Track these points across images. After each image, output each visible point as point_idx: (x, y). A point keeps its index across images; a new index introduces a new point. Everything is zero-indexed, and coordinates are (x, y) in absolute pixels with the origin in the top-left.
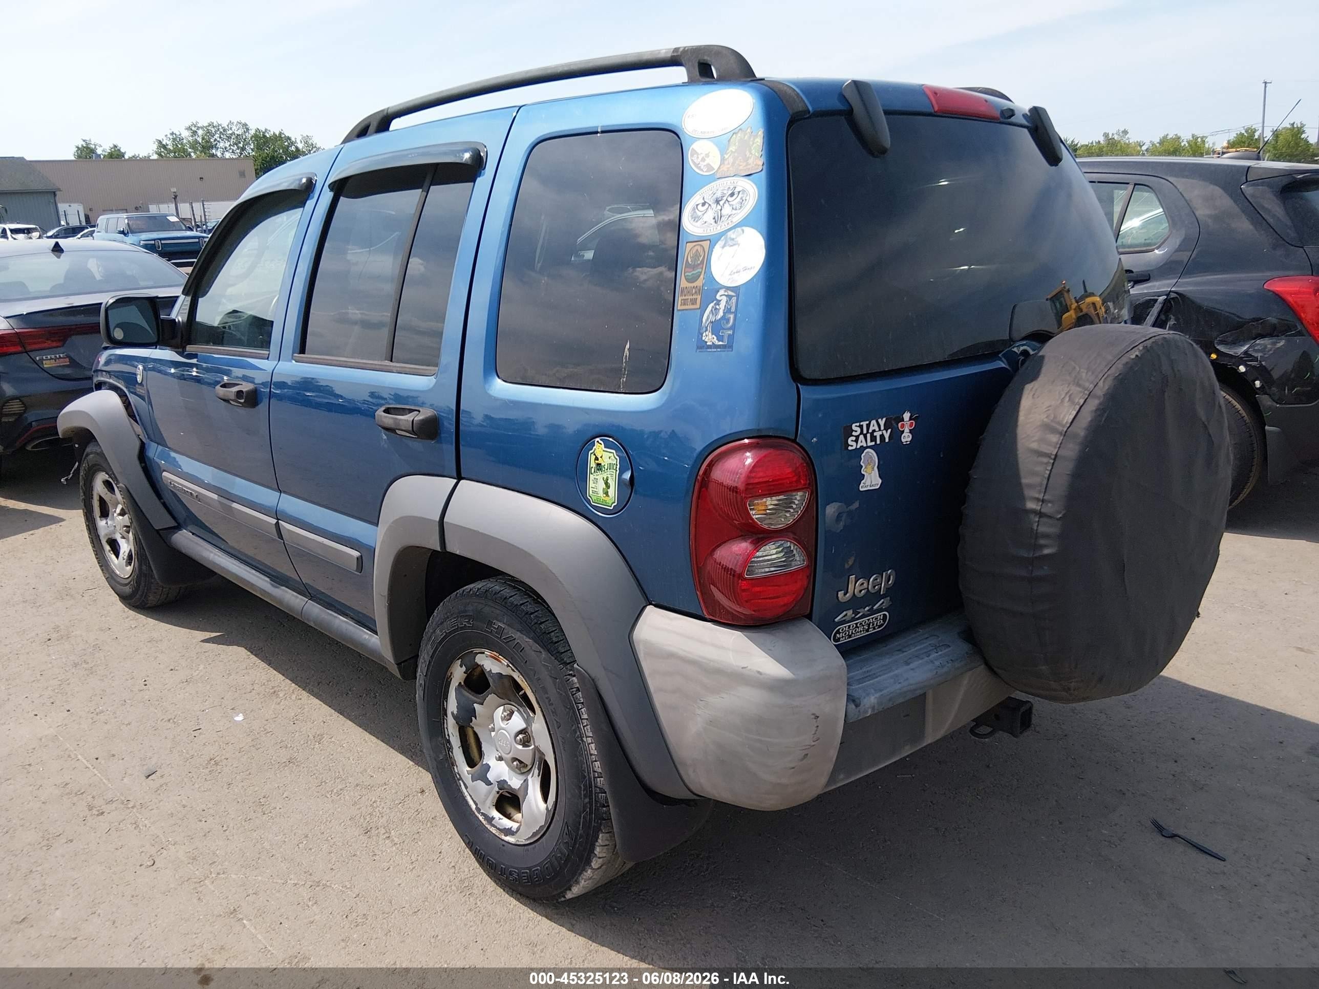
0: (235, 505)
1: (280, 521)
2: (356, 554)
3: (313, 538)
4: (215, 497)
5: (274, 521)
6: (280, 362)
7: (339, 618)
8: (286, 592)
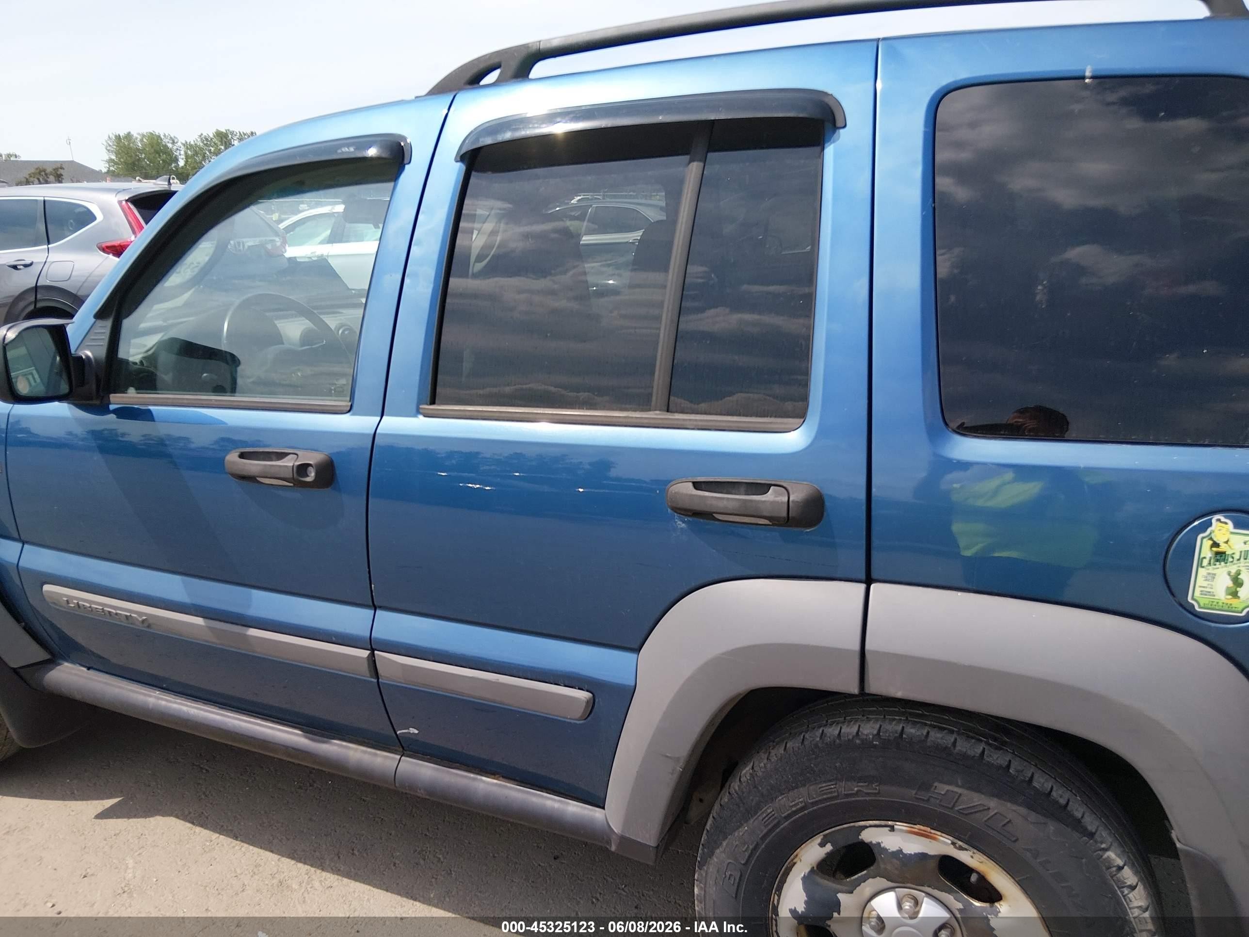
0: (253, 632)
1: (376, 652)
2: (583, 695)
3: (471, 675)
4: (199, 621)
5: (365, 653)
6: (384, 417)
7: (481, 780)
8: (349, 748)
